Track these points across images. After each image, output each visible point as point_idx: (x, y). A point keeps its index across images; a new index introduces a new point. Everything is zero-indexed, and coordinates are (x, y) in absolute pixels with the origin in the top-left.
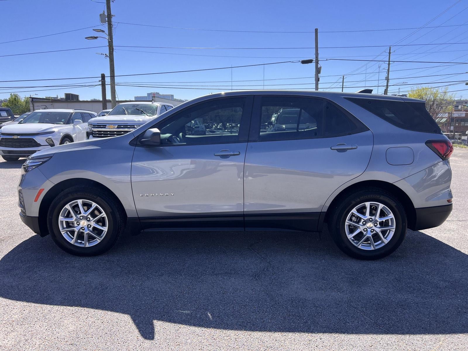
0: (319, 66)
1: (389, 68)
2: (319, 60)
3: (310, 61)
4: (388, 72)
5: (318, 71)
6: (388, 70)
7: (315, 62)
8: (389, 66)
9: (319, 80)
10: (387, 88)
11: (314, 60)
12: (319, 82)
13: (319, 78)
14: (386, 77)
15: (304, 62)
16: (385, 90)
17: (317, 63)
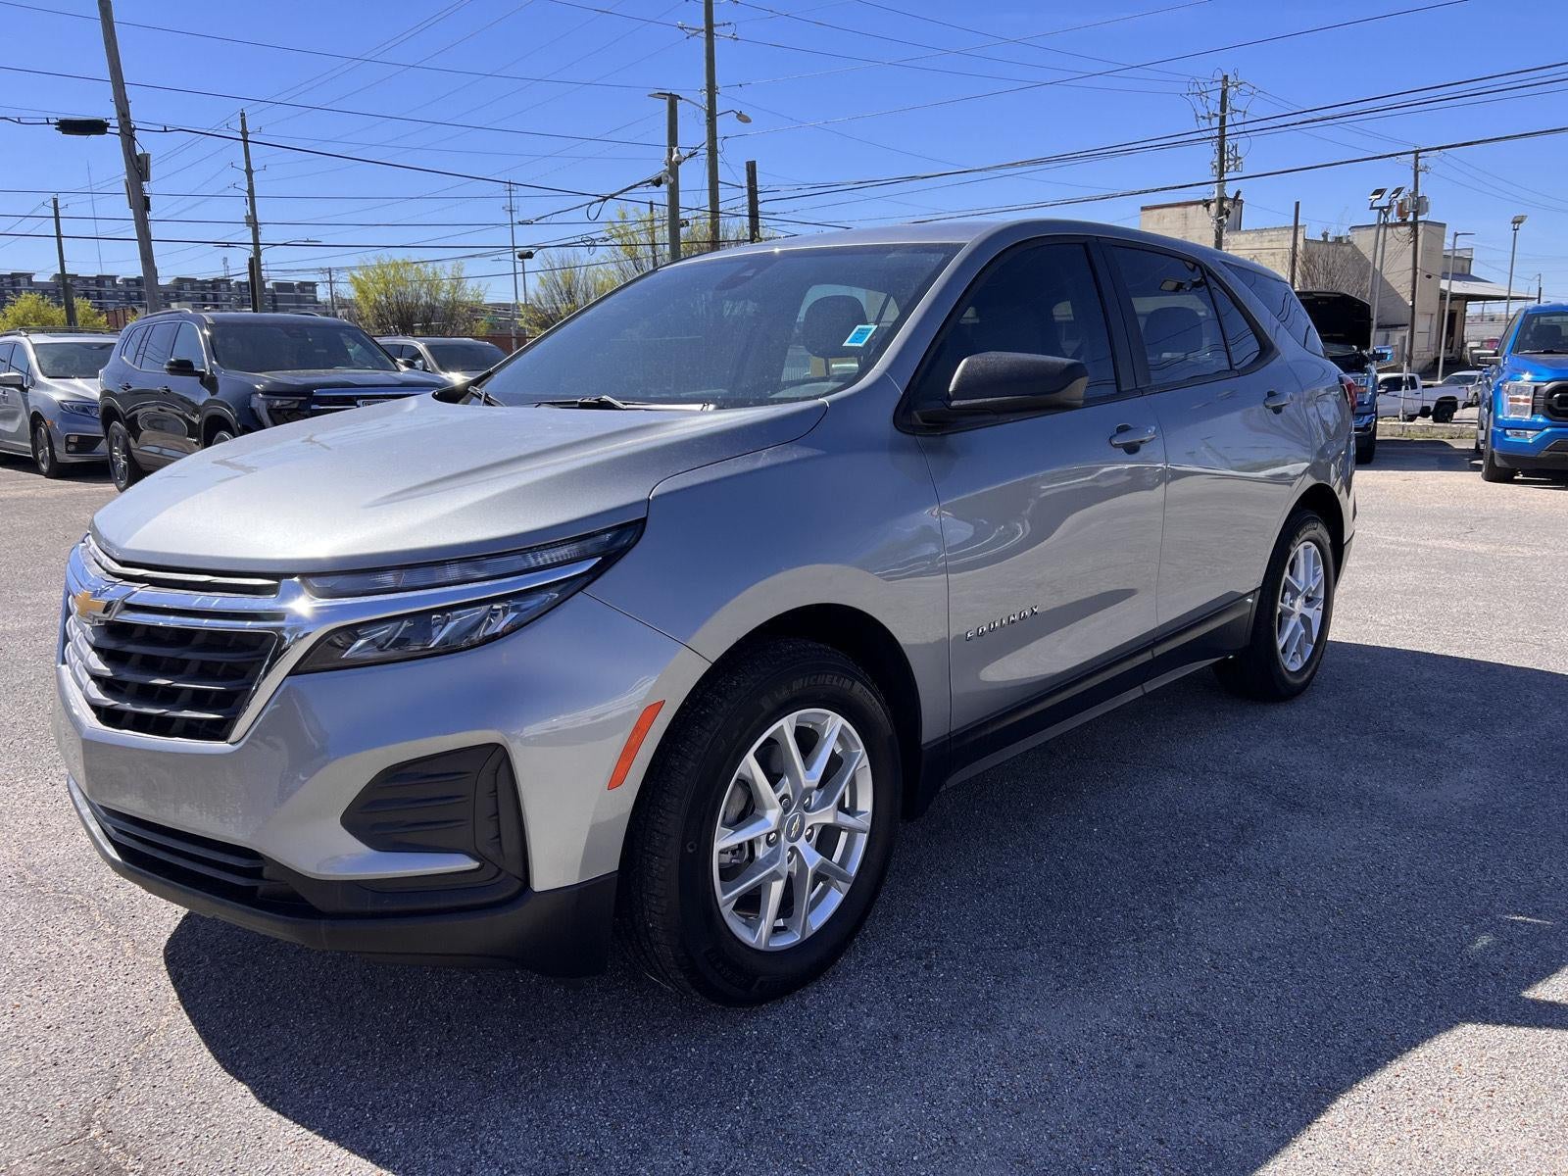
0: (139, 151)
1: (251, 185)
2: (135, 129)
3: (96, 127)
4: (252, 197)
5: (138, 168)
6: (251, 191)
7: (118, 131)
8: (250, 179)
9: (147, 208)
10: (258, 253)
11: (115, 123)
12: (150, 215)
13: (147, 200)
14: (247, 217)
15: (69, 127)
16: (251, 260)
17: (128, 134)
